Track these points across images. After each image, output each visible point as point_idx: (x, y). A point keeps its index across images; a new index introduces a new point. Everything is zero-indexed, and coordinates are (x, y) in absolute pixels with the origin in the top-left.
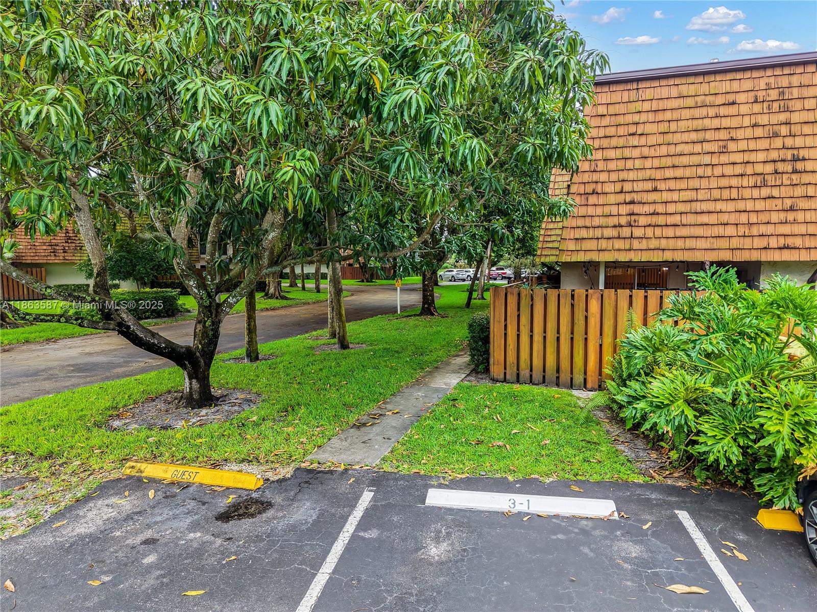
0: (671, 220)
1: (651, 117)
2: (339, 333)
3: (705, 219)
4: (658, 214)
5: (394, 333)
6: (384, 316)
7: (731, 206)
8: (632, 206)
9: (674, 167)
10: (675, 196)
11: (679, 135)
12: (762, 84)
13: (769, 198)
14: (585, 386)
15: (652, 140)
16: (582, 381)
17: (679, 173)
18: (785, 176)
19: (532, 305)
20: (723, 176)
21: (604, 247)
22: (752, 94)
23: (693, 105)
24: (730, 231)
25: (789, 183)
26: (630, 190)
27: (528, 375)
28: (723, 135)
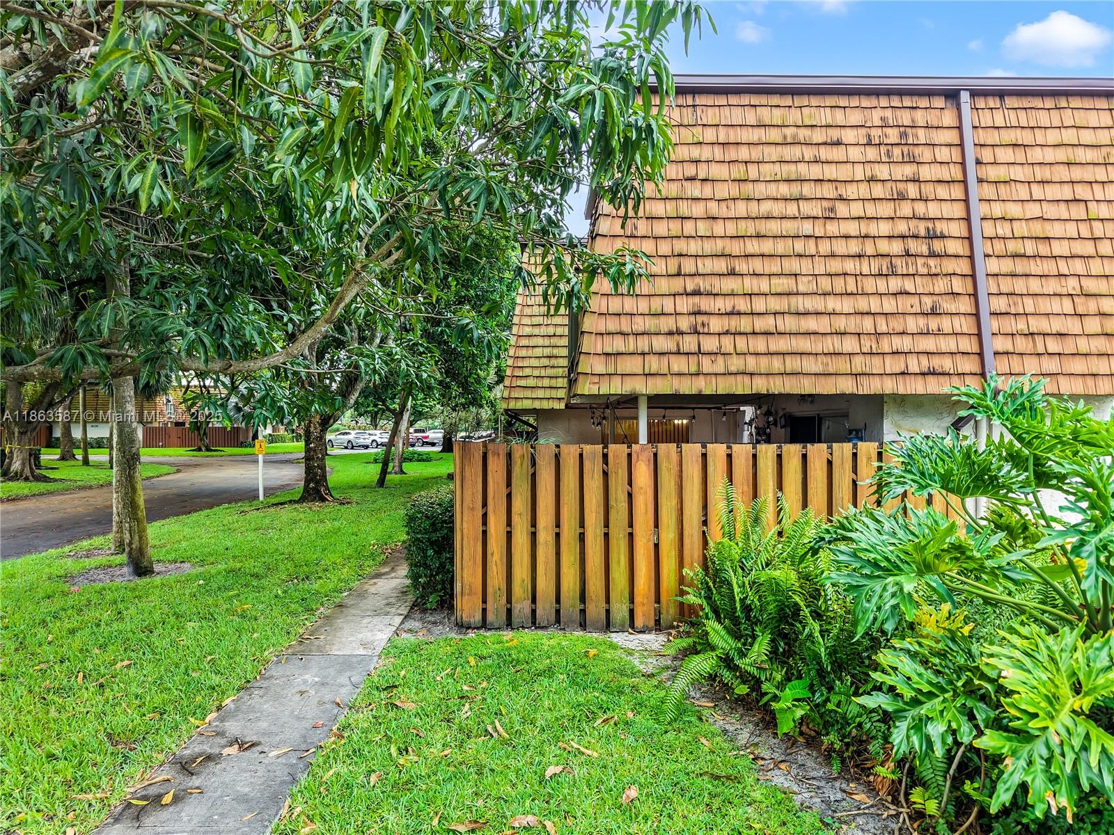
0: (761, 324)
1: (718, 153)
2: (130, 544)
3: (811, 324)
4: (739, 314)
5: (251, 536)
6: (233, 505)
7: (847, 305)
8: (696, 299)
9: (758, 236)
10: (764, 285)
11: (762, 186)
12: (876, 117)
13: (901, 293)
14: (632, 625)
15: (722, 191)
16: (627, 615)
17: (767, 246)
18: (920, 261)
19: (534, 475)
20: (833, 256)
21: (654, 369)
22: (863, 131)
23: (779, 140)
24: (850, 345)
25: (925, 271)
26: (693, 271)
27: (528, 611)
28: (828, 191)
